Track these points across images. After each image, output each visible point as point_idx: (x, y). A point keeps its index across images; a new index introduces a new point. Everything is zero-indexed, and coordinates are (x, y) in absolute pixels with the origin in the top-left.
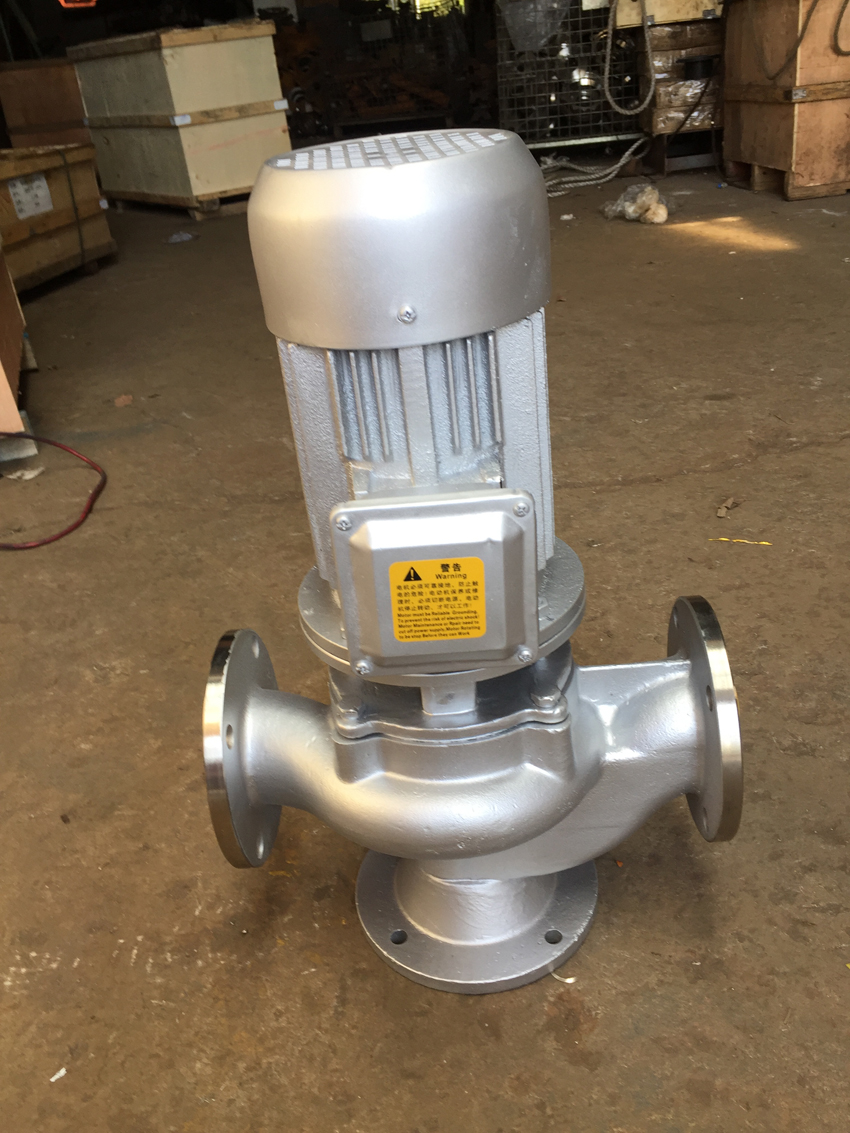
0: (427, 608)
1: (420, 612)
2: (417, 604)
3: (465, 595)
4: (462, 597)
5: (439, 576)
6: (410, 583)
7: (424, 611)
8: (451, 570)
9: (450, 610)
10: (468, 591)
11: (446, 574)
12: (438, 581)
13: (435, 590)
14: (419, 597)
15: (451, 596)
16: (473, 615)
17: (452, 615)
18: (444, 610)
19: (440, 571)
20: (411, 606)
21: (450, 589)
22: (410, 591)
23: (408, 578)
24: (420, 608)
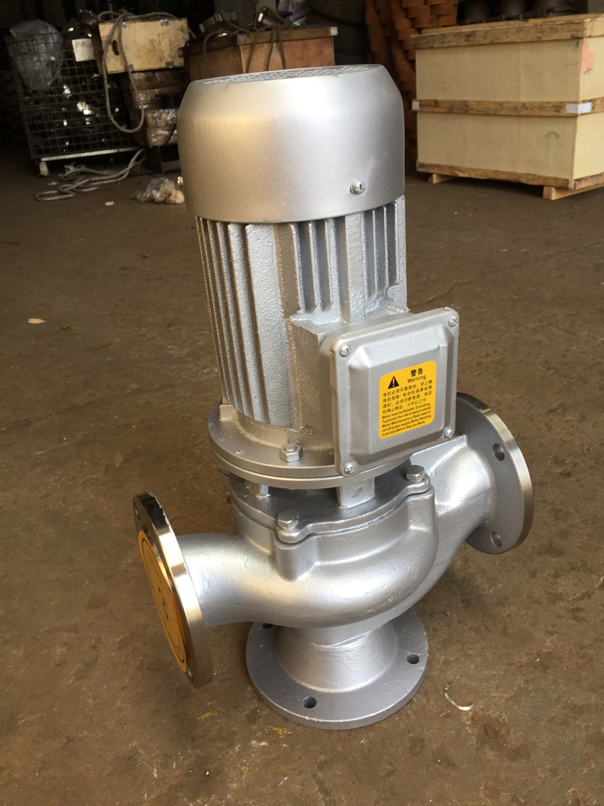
0: (401, 407)
1: (397, 411)
2: (395, 406)
3: (424, 392)
4: (422, 394)
5: (409, 381)
6: (392, 390)
7: (399, 410)
8: (417, 373)
9: (414, 406)
10: (426, 389)
11: (414, 377)
12: (408, 385)
13: (406, 392)
14: (396, 400)
15: (416, 395)
16: (427, 407)
17: (415, 410)
18: (411, 406)
19: (410, 376)
20: (391, 408)
21: (415, 389)
22: (391, 396)
23: (391, 386)
24: (397, 408)
